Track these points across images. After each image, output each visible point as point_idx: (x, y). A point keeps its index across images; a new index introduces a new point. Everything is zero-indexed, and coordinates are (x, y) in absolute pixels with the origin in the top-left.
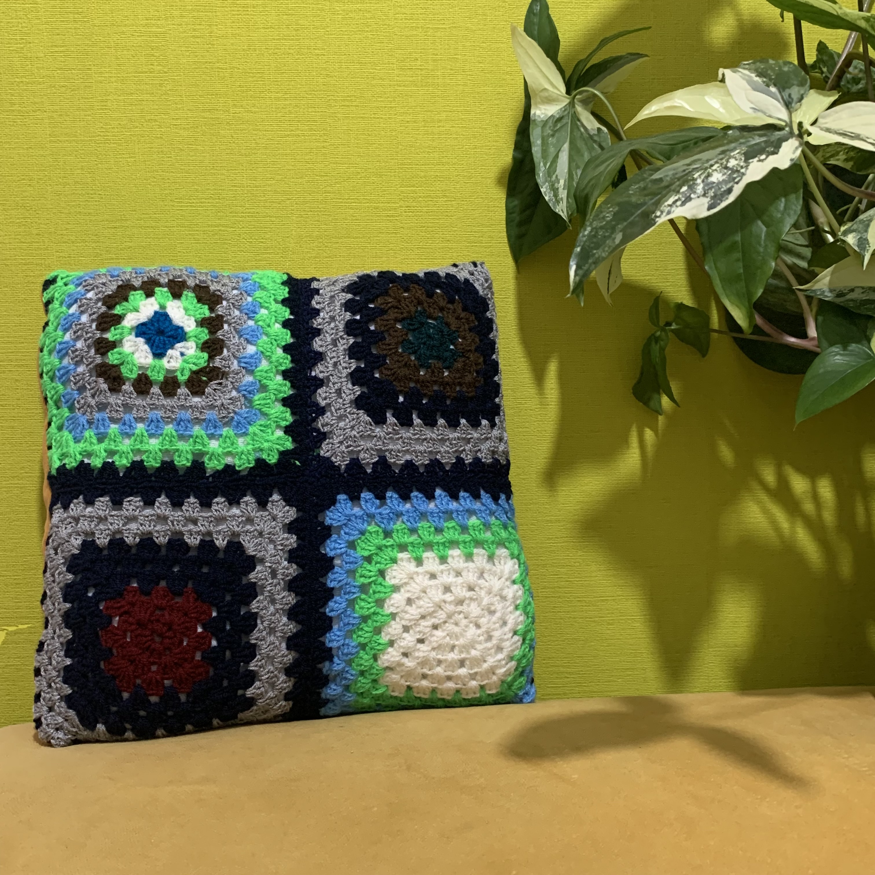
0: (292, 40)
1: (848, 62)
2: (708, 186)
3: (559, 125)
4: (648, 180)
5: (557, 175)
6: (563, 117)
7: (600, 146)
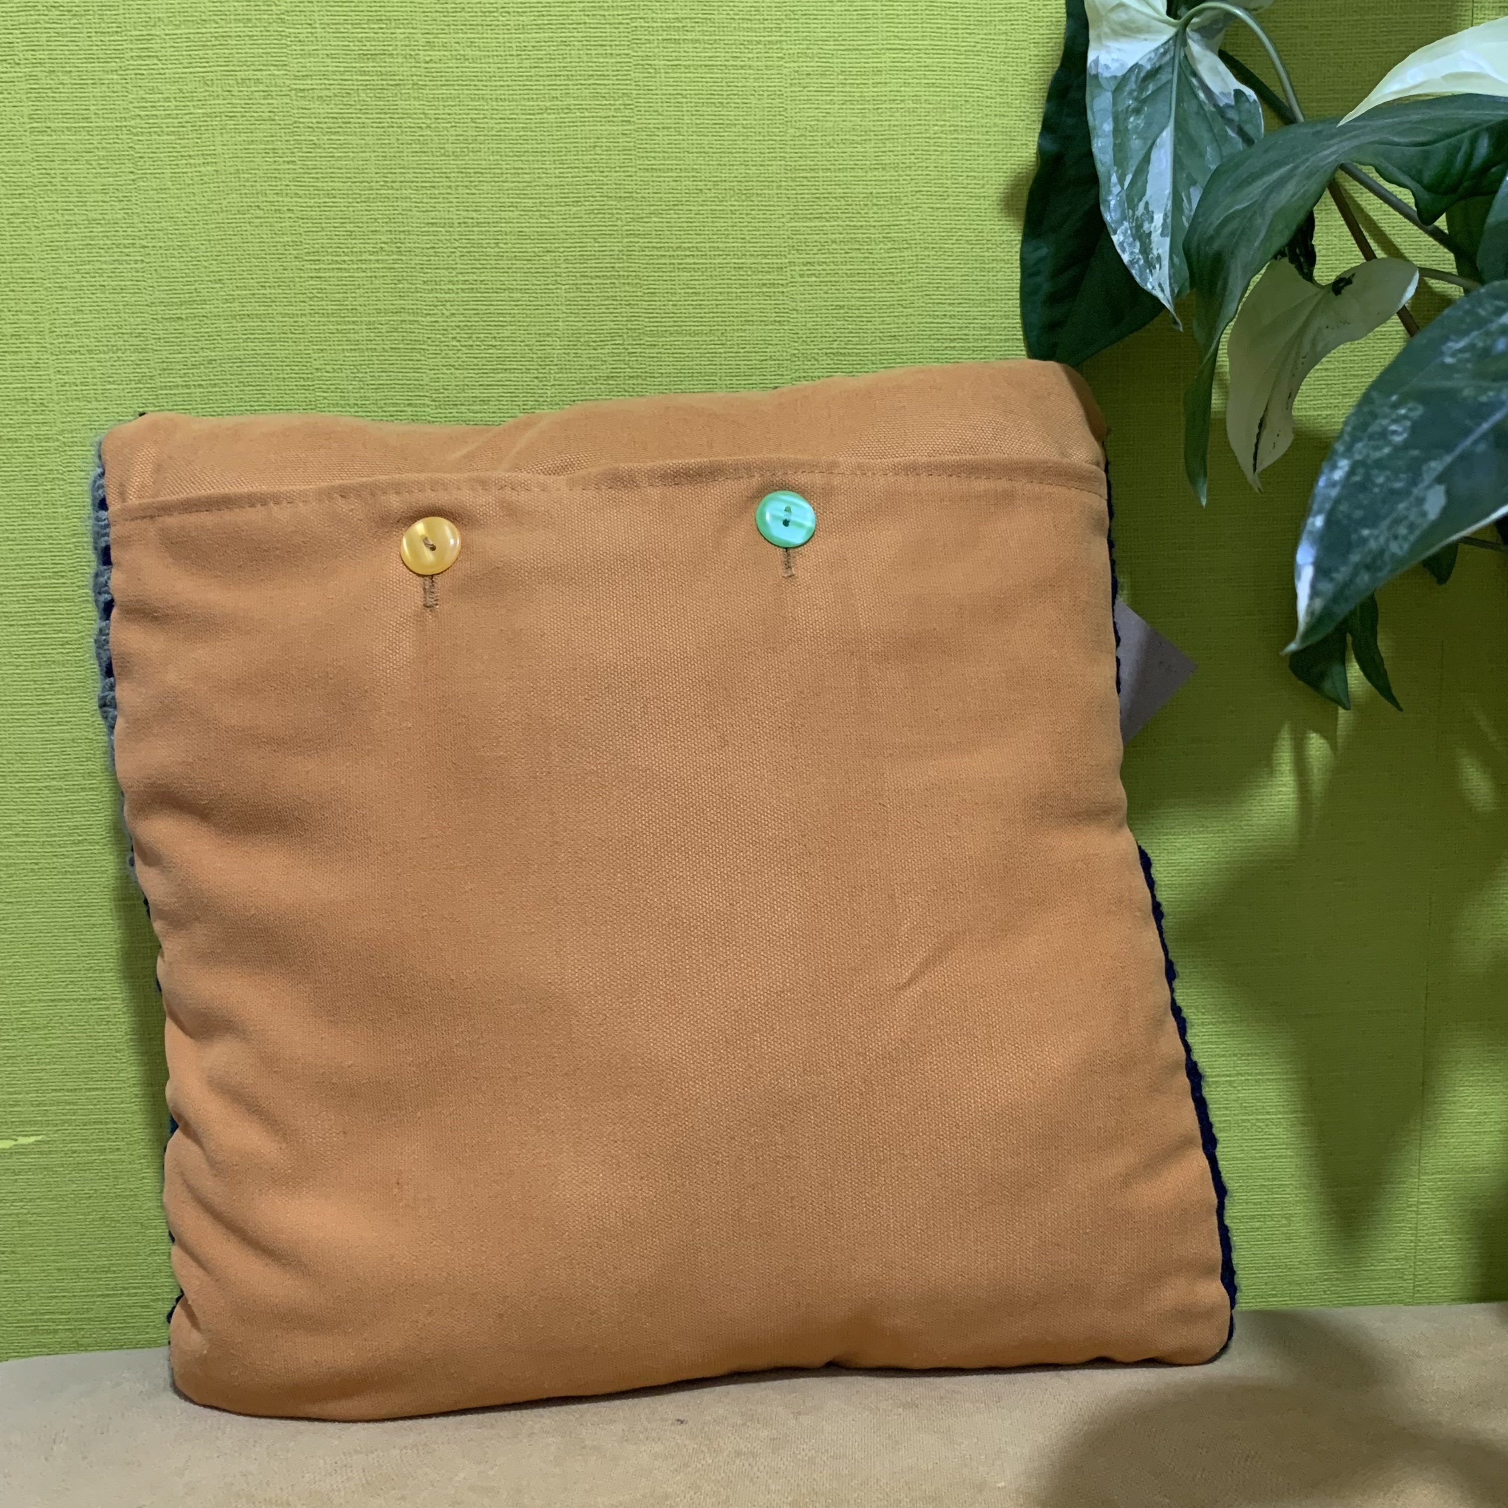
4: (1494, 327)
5: (1147, 203)
6: (1160, 67)
7: (1241, 132)
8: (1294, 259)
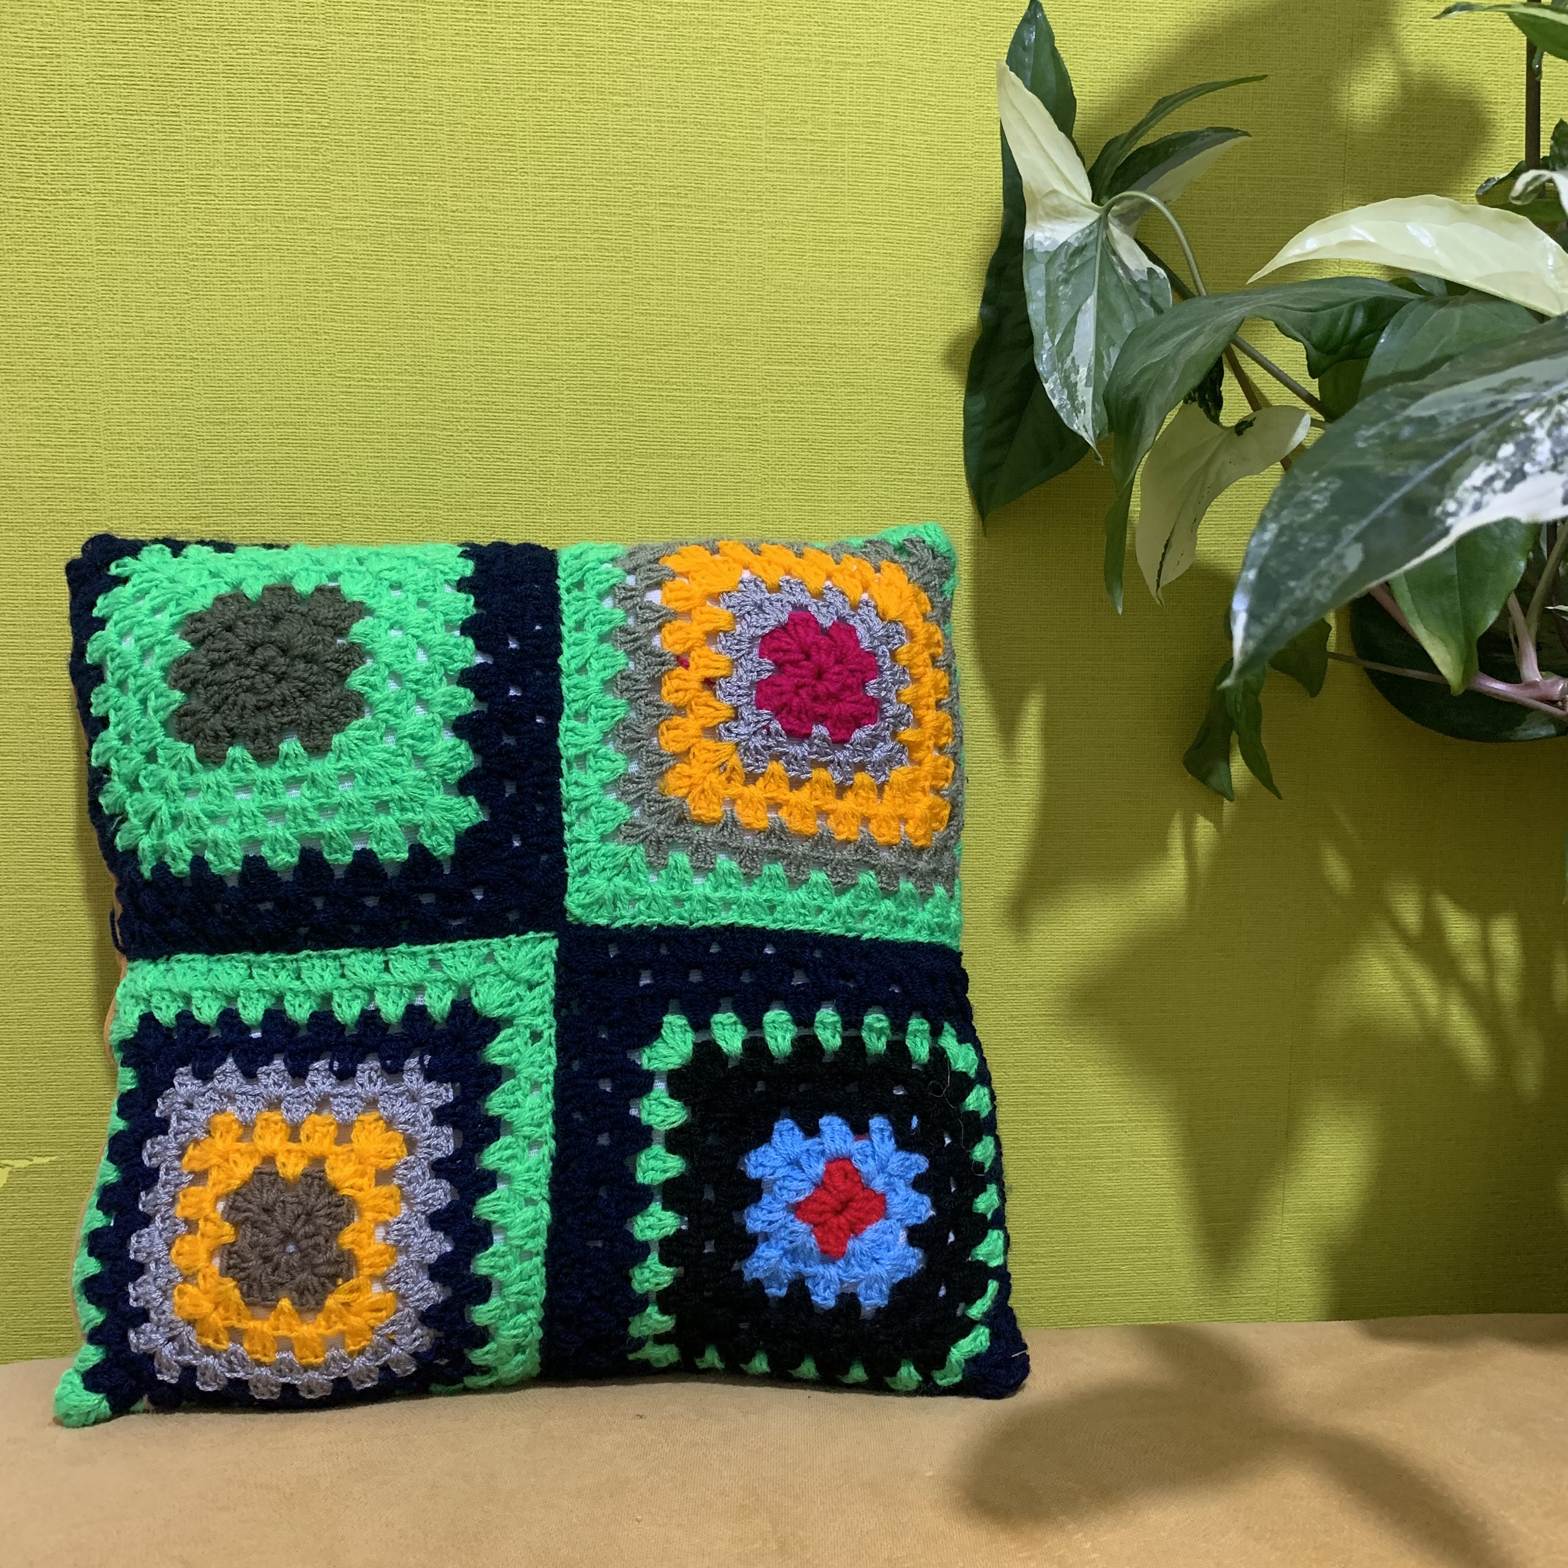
2: (1562, 447)
3: (1078, 262)
4: (1398, 418)
5: (1073, 359)
6: (1086, 245)
7: (1153, 303)
8: (1203, 403)
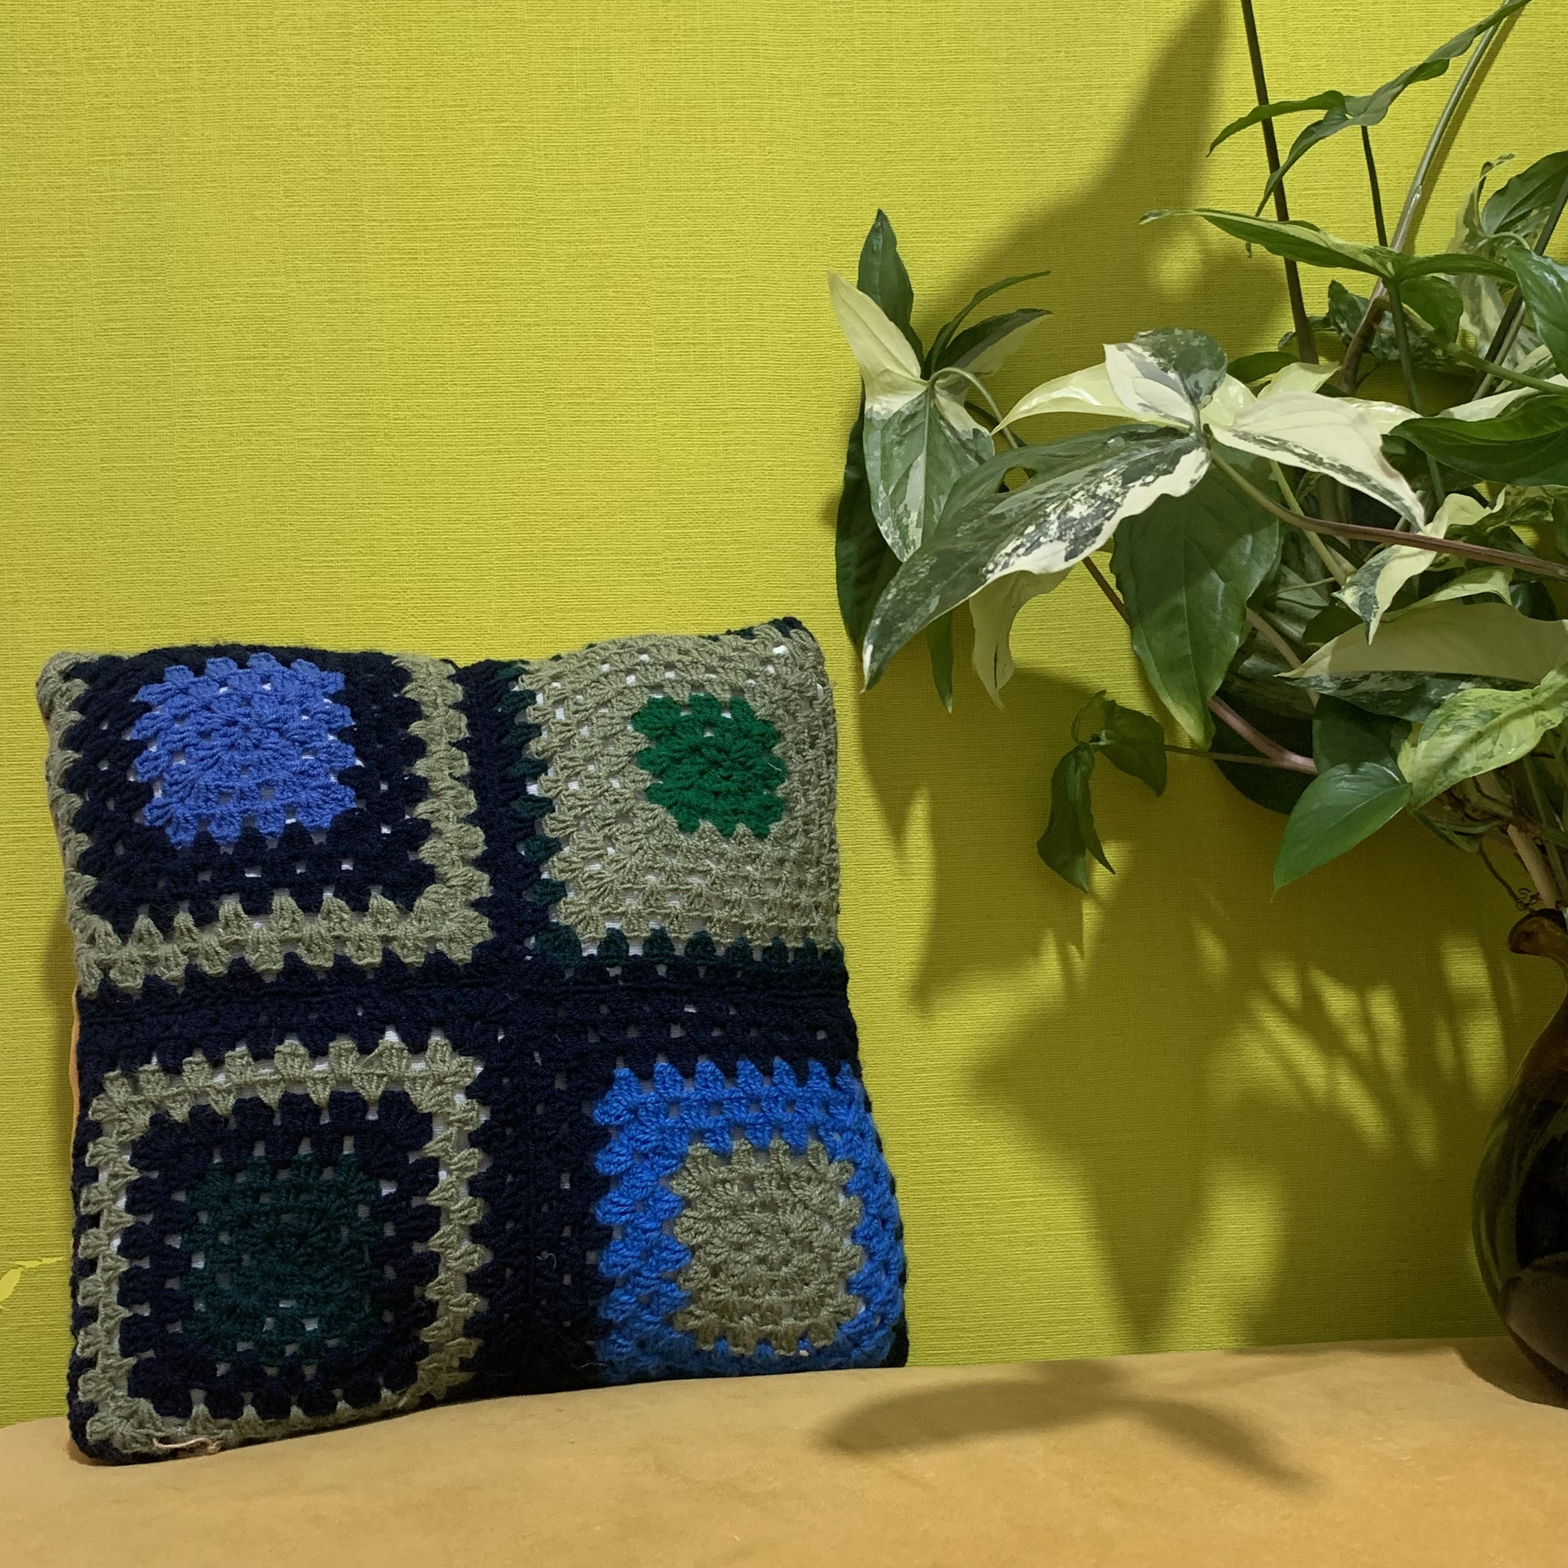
0: (488, 302)
1: (1377, 315)
2: (1066, 524)
3: (910, 427)
5: (906, 505)
6: (916, 413)
7: (978, 457)
